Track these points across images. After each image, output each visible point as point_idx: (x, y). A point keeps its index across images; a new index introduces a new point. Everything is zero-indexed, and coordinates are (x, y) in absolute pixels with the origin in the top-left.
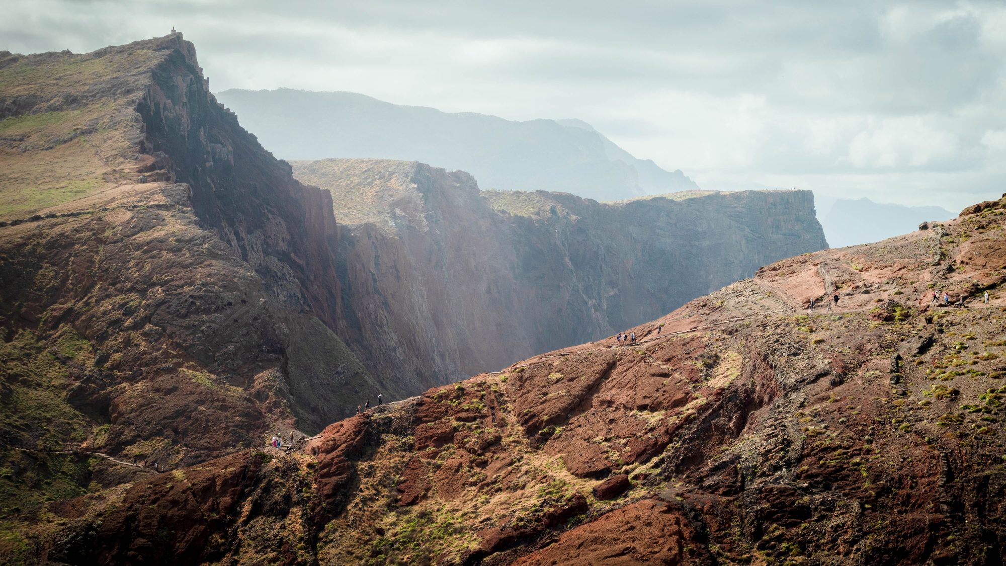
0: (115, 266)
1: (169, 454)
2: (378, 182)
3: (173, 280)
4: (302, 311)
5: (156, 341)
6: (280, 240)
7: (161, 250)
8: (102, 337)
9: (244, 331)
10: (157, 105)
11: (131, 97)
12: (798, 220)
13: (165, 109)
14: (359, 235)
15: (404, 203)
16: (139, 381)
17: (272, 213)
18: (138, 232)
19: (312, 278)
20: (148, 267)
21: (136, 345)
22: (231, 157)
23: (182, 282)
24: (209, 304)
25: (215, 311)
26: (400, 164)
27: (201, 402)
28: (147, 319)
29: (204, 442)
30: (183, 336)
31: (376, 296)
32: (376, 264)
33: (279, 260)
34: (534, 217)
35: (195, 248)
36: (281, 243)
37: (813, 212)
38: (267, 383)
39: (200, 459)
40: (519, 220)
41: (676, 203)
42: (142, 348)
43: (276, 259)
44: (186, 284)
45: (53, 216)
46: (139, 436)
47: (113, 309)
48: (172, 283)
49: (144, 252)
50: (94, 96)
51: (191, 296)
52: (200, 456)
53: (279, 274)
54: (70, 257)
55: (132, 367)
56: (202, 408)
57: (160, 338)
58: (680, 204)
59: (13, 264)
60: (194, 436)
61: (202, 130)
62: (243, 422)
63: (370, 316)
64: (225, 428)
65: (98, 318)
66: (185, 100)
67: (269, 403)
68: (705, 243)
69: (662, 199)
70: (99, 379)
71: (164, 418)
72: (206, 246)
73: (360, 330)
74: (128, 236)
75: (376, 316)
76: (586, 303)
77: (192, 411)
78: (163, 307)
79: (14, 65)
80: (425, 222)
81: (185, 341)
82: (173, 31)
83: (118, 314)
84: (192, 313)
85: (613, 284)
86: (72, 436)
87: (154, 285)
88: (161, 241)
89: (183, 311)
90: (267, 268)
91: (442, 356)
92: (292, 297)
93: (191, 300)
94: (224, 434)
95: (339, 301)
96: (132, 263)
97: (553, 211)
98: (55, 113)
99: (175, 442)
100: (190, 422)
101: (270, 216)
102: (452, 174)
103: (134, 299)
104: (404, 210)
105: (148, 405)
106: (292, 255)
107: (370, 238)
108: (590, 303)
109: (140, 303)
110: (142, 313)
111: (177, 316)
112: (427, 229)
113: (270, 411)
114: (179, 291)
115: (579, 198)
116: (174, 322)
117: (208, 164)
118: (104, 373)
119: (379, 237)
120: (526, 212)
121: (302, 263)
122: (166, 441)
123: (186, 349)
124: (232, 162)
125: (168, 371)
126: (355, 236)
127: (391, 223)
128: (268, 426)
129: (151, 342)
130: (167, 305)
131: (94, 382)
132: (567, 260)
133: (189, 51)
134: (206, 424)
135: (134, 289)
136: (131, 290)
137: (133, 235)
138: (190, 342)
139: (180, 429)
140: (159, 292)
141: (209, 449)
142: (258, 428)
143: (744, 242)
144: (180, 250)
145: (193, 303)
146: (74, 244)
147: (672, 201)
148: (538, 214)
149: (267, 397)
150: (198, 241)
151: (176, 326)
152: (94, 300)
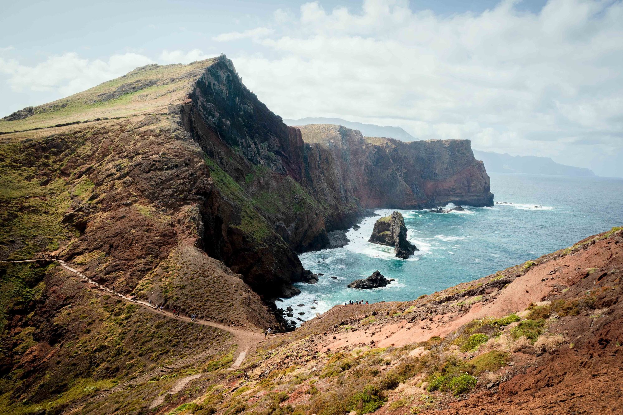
0: (122, 144)
1: (99, 263)
2: (327, 132)
3: (149, 152)
4: (282, 174)
5: (128, 186)
6: (275, 146)
7: (150, 135)
8: (99, 184)
9: (182, 181)
10: (209, 83)
11: (195, 78)
12: (465, 149)
13: (214, 85)
14: (313, 147)
15: (334, 138)
16: (107, 211)
17: (273, 135)
18: (143, 126)
19: (292, 162)
20: (139, 144)
21: (116, 189)
22: (252, 111)
23: (153, 153)
24: (164, 165)
25: (166, 169)
26: (336, 126)
27: (134, 227)
28: (127, 174)
29: (125, 255)
30: (142, 184)
31: (319, 170)
32: (320, 158)
33: (275, 154)
34: (380, 146)
35: (169, 135)
36: (276, 147)
37: (470, 147)
38: (186, 214)
39: (117, 268)
40: (375, 146)
41: (427, 143)
42: (118, 191)
43: (273, 153)
44: (155, 154)
45: (107, 119)
46: (87, 249)
47: (112, 168)
48: (148, 153)
49: (141, 137)
50: (182, 78)
51: (154, 161)
52: (118, 265)
53: (273, 159)
54: (103, 139)
55: (108, 202)
56: (133, 231)
57: (130, 185)
58: (428, 143)
59: (67, 142)
60: (121, 250)
61: (237, 98)
62: (160, 240)
63: (316, 177)
64: (143, 245)
65: (102, 173)
66: (225, 83)
67: (184, 227)
68: (436, 156)
69: (423, 141)
70: (87, 209)
71: (107, 237)
72: (175, 133)
73: (312, 182)
74: (137, 128)
75: (319, 176)
76: (396, 174)
77: (126, 233)
78: (138, 167)
79: (158, 68)
80: (341, 145)
81: (142, 187)
82: (222, 53)
83: (113, 171)
84: (152, 170)
85: (405, 168)
86: (48, 247)
87: (139, 154)
88: (152, 131)
89: (147, 169)
90: (269, 157)
91: (346, 191)
92: (278, 168)
93: (154, 163)
94: (142, 249)
95: (303, 171)
96: (132, 143)
97: (387, 144)
98: (164, 86)
99: (108, 254)
100: (123, 240)
101: (271, 137)
102: (354, 131)
103: (126, 162)
104: (334, 140)
105: (102, 227)
106: (282, 152)
107: (317, 148)
108: (398, 174)
109: (128, 164)
110: (126, 170)
111: (144, 172)
112: (342, 147)
113: (183, 232)
114: (150, 157)
115: (396, 140)
116: (141, 176)
117: (241, 113)
118: (92, 206)
119: (321, 148)
120: (378, 144)
121: (287, 156)
122: (102, 253)
123: (142, 192)
124: (253, 113)
125: (127, 205)
126: (311, 147)
127: (328, 144)
128: (177, 243)
129: (124, 187)
130: (140, 166)
131: (83, 211)
132: (391, 160)
133: (230, 64)
134: (132, 242)
135: (128, 156)
136: (125, 157)
137: (139, 128)
138: (145, 187)
139: (115, 245)
140: (139, 158)
141: (127, 260)
142: (169, 244)
143: (448, 156)
144: (160, 135)
145: (154, 165)
146: (108, 133)
147: (425, 142)
148: (382, 144)
149: (184, 223)
150: (171, 131)
151: (140, 178)
152: (105, 162)
